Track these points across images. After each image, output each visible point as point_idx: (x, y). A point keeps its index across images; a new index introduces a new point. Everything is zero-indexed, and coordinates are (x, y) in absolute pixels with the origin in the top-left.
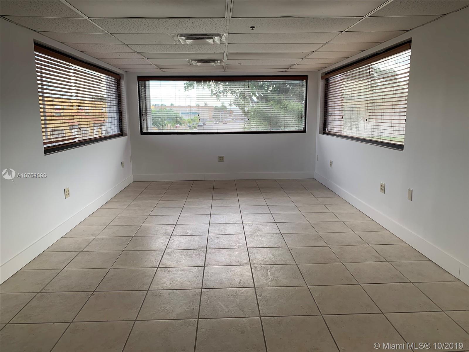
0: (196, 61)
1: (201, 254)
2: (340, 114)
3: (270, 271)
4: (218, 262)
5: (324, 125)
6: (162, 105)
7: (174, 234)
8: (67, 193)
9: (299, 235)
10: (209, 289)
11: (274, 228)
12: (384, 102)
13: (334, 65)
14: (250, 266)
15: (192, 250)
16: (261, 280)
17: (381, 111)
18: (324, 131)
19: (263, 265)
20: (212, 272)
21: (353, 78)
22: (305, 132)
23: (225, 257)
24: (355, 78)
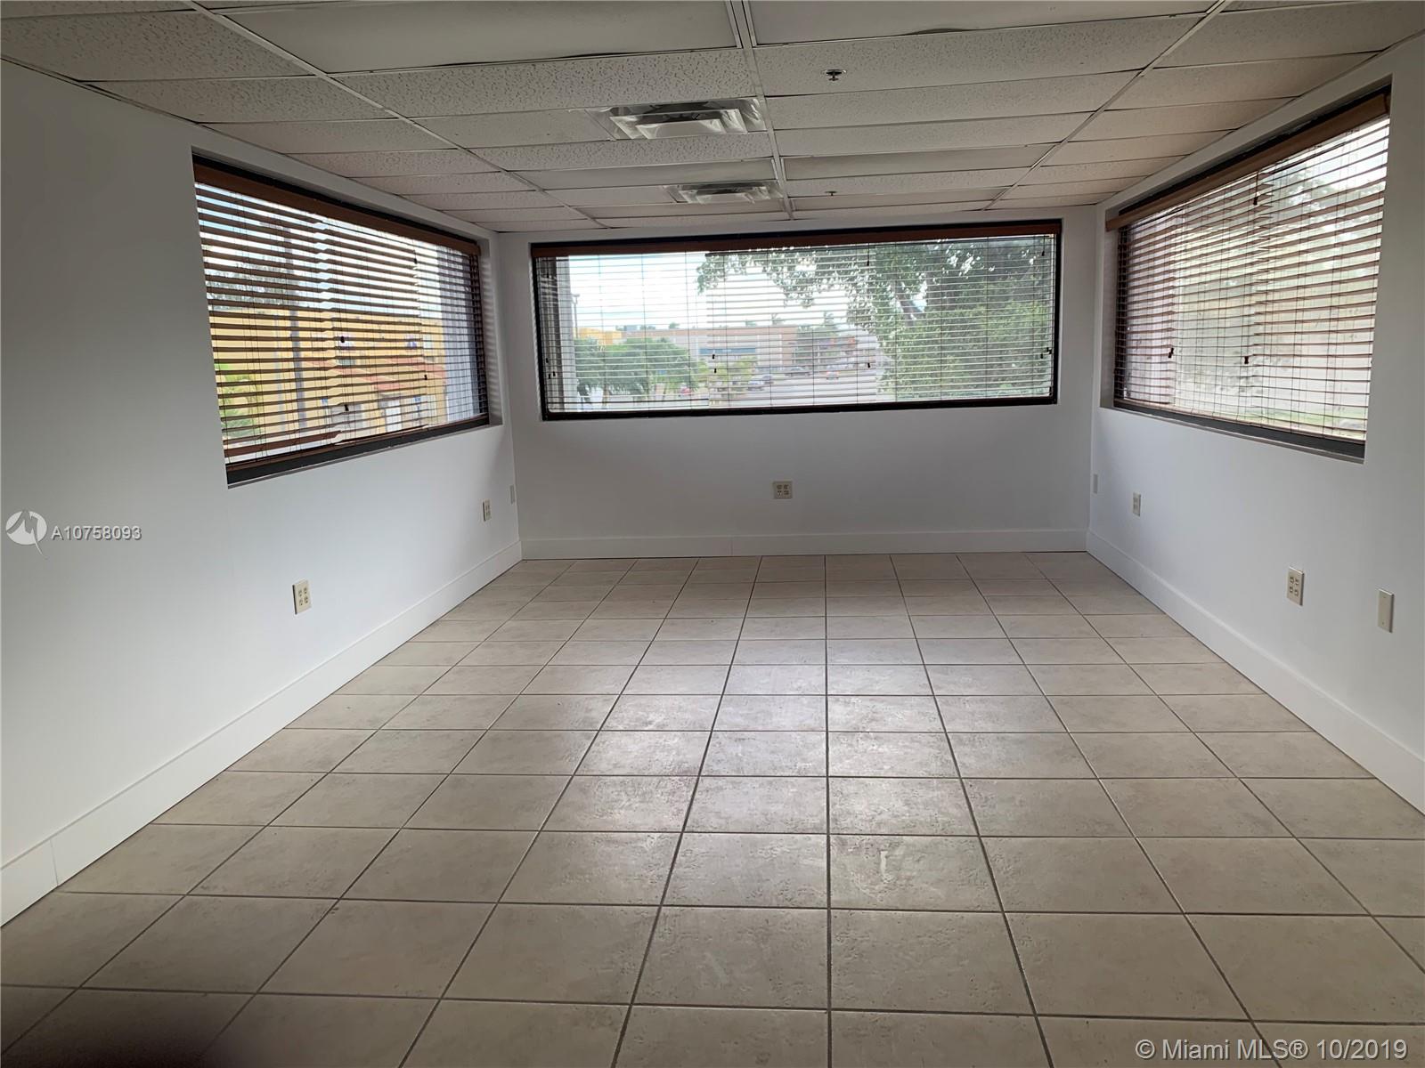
0: (695, 191)
1: (678, 793)
2: (1165, 343)
3: (887, 857)
4: (727, 818)
5: (1116, 378)
6: (644, 328)
7: (611, 723)
8: (303, 596)
9: (1003, 738)
10: (682, 908)
11: (924, 714)
12: (1304, 299)
13: (1144, 182)
14: (825, 836)
15: (655, 779)
16: (852, 886)
17: (1291, 328)
18: (1115, 397)
19: (868, 837)
20: (703, 850)
21: (1204, 223)
22: (1056, 403)
23: (752, 806)
24: (1210, 221)
